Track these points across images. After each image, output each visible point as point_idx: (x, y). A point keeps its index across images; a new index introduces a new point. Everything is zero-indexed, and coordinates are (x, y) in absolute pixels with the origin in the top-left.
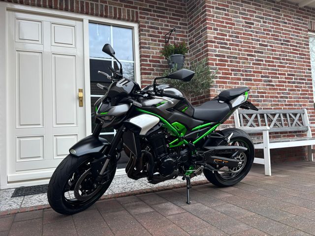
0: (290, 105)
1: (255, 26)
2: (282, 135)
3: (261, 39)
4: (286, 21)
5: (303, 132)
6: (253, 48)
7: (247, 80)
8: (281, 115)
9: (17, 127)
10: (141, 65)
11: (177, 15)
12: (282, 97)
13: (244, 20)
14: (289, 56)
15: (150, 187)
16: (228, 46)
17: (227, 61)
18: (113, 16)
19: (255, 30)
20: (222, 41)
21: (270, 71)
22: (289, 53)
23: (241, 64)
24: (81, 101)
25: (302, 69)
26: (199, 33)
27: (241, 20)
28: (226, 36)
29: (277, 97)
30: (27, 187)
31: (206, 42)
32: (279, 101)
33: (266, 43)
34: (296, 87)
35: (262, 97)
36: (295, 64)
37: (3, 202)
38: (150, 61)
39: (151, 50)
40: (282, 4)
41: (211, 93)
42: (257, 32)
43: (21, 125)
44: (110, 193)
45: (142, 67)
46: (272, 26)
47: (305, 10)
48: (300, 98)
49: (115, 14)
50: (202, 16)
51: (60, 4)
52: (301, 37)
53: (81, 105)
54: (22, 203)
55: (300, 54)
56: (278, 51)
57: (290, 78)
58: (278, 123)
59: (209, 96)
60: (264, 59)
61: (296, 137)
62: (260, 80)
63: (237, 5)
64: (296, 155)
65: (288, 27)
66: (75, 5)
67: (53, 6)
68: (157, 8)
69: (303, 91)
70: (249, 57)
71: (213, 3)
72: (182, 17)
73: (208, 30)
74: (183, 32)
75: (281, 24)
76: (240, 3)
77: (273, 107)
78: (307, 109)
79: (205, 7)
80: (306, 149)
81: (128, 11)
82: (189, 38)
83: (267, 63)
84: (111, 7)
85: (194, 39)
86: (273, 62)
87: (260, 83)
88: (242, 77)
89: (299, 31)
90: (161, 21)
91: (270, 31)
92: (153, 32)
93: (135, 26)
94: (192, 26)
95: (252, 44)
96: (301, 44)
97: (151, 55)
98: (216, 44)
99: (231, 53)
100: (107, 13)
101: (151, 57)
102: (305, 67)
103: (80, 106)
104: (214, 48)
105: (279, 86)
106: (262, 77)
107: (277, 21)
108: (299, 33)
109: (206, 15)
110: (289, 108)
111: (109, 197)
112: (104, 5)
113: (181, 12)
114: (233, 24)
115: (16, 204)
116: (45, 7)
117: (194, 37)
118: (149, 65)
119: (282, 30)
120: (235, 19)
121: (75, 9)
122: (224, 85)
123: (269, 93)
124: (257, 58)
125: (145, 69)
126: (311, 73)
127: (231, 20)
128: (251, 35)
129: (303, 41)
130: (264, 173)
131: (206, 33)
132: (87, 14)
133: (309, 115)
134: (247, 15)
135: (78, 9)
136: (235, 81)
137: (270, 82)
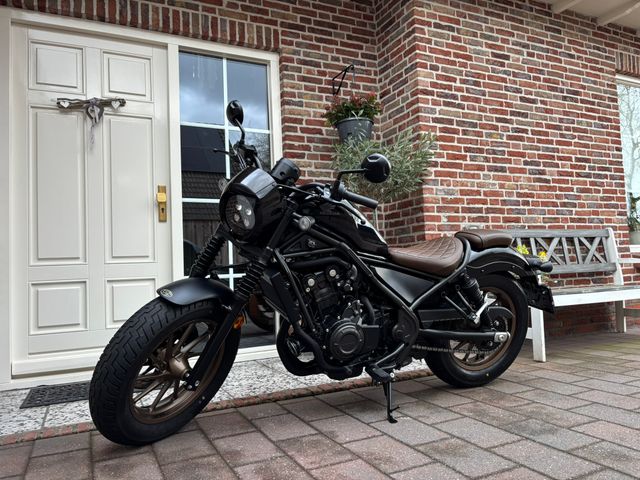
0: (580, 220)
1: (511, 62)
2: (565, 280)
3: (523, 89)
4: (573, 52)
5: (606, 273)
6: (509, 105)
7: (496, 169)
8: (564, 240)
9: (32, 263)
10: (284, 139)
11: (357, 39)
12: (564, 205)
13: (490, 50)
14: (579, 123)
15: (305, 386)
16: (459, 102)
17: (456, 132)
18: (229, 38)
19: (511, 70)
20: (446, 91)
21: (541, 152)
22: (578, 115)
23: (484, 138)
24: (162, 209)
25: (604, 148)
26: (401, 75)
27: (484, 49)
28: (455, 82)
29: (554, 205)
30: (54, 387)
31: (413, 94)
32: (558, 212)
33: (533, 97)
34: (592, 183)
35: (526, 203)
36: (591, 139)
37: (5, 417)
38: (303, 130)
39: (304, 108)
40: (565, 19)
41: (424, 196)
42: (515, 75)
43: (40, 259)
44: (224, 398)
45: (287, 142)
46: (545, 61)
47: (609, 32)
48: (600, 206)
49: (233, 35)
50: (406, 41)
51: (121, 13)
52: (602, 84)
53: (162, 220)
54: (44, 418)
55: (600, 119)
56: (557, 112)
57: (580, 167)
58: (557, 257)
59: (421, 201)
60: (529, 128)
61: (592, 284)
62: (522, 171)
63: (477, 19)
64: (592, 321)
65: (577, 65)
66: (150, 16)
67: (107, 16)
68: (318, 23)
69: (605, 191)
70: (500, 124)
71: (430, 15)
72: (366, 41)
73: (418, 69)
74: (368, 72)
75: (563, 58)
76: (483, 16)
77: (547, 225)
78: (615, 228)
79: (413, 23)
80: (612, 308)
81: (259, 30)
82: (381, 84)
83: (536, 137)
84: (225, 21)
85: (391, 87)
86: (546, 134)
87: (521, 175)
88: (486, 164)
89: (598, 73)
90: (325, 49)
91: (541, 72)
92: (309, 72)
93: (273, 59)
94: (386, 60)
95: (506, 98)
96: (601, 98)
97: (305, 118)
98: (435, 98)
99: (465, 115)
100: (217, 33)
101: (304, 122)
102: (610, 145)
103: (160, 221)
104: (430, 106)
105: (558, 181)
106: (526, 163)
107: (555, 52)
108: (598, 76)
109: (415, 39)
110: (578, 227)
111: (225, 405)
112: (210, 15)
113: (365, 33)
114: (469, 58)
115: (33, 421)
116: (90, 18)
117: (390, 83)
118: (301, 139)
119: (565, 70)
120: (473, 47)
121: (151, 23)
122: (452, 179)
123: (539, 196)
124: (515, 126)
125: (291, 147)
126: (621, 157)
127: (465, 49)
128: (504, 80)
129: (605, 92)
130: (532, 357)
131: (416, 74)
132: (175, 33)
133: (618, 240)
134: (496, 39)
135: (158, 24)
136: (472, 172)
137: (541, 174)
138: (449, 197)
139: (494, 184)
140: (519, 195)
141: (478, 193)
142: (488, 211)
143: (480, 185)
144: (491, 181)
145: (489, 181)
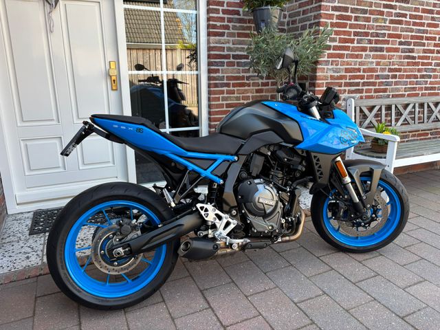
0: (431, 89)
2: (411, 134)
7: (376, 50)
8: (417, 105)
9: (19, 125)
10: (209, 19)
12: (423, 77)
17: (349, 18)
21: (413, 34)
23: (371, 23)
29: (416, 77)
32: (417, 83)
35: (395, 77)
37: (16, 247)
38: (224, 12)
43: (24, 122)
53: (114, 88)
59: (314, 78)
60: (408, 13)
62: (396, 50)
70: (386, 10)
77: (407, 93)
83: (412, 20)
86: (421, 18)
87: (395, 54)
88: (369, 46)
97: (227, 1)
101: (225, 5)
105: (422, 58)
106: (401, 43)
118: (222, 19)
122: (340, 60)
123: (405, 71)
124: (398, 11)
125: (214, 27)
136: (356, 53)
137: (410, 52)
138: (336, 74)
139: (373, 62)
140: (391, 70)
141: (359, 70)
142: (364, 84)
143: (361, 64)
144: (371, 60)
145: (369, 60)
